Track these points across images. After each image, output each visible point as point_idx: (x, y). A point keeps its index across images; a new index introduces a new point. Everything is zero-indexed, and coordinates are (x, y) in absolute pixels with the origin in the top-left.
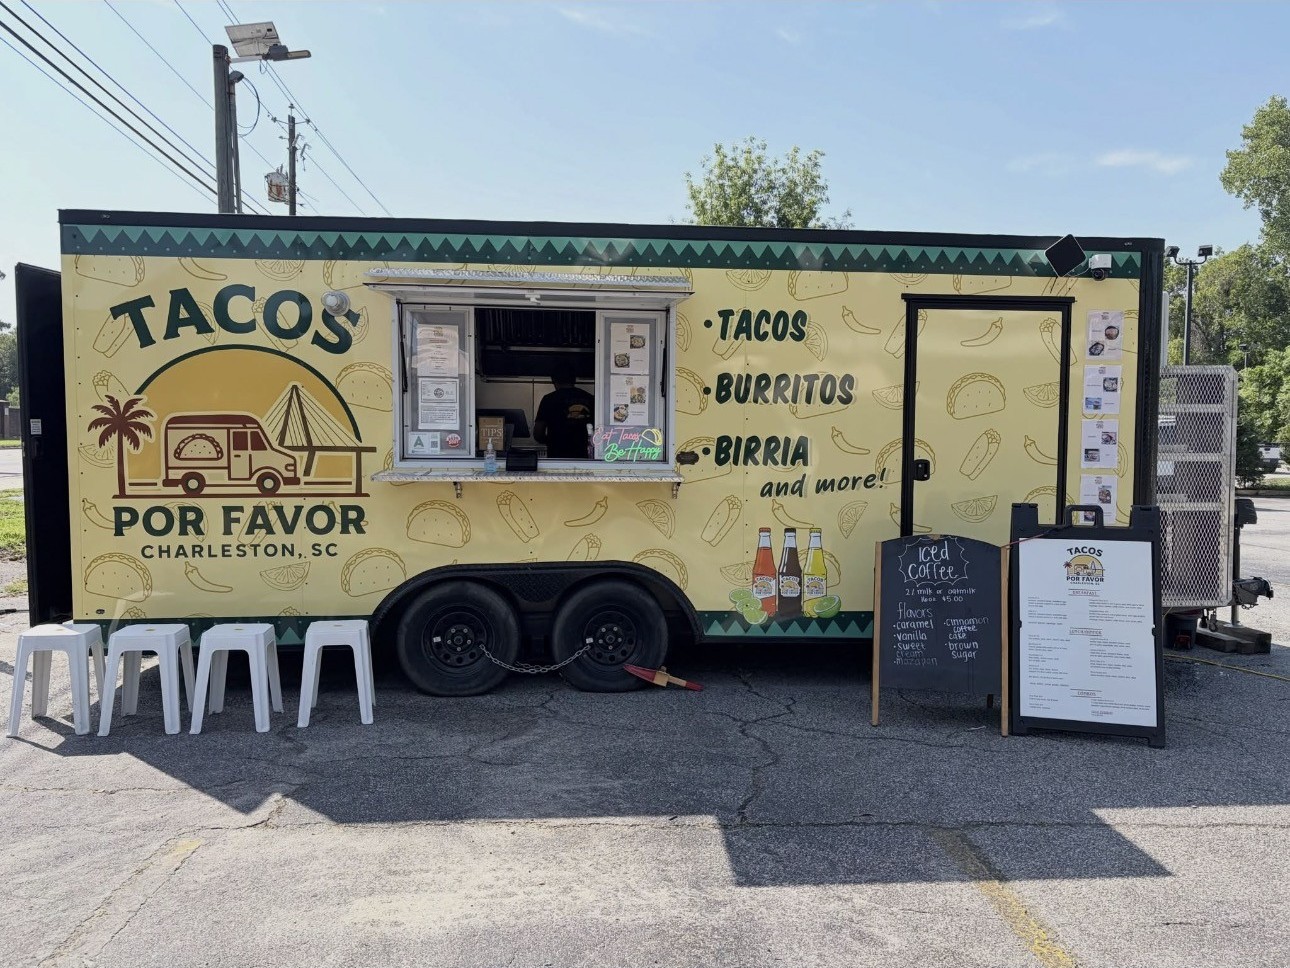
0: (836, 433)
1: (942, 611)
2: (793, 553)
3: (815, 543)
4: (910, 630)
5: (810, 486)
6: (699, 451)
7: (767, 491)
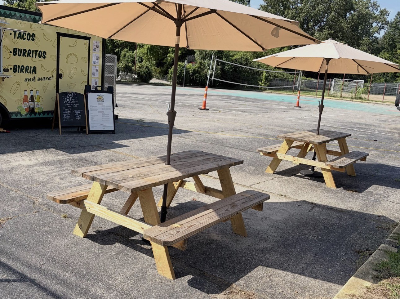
0: (42, 66)
1: (73, 109)
2: (32, 96)
3: (38, 94)
4: (66, 113)
5: (36, 79)
6: (9, 69)
7: (26, 80)
